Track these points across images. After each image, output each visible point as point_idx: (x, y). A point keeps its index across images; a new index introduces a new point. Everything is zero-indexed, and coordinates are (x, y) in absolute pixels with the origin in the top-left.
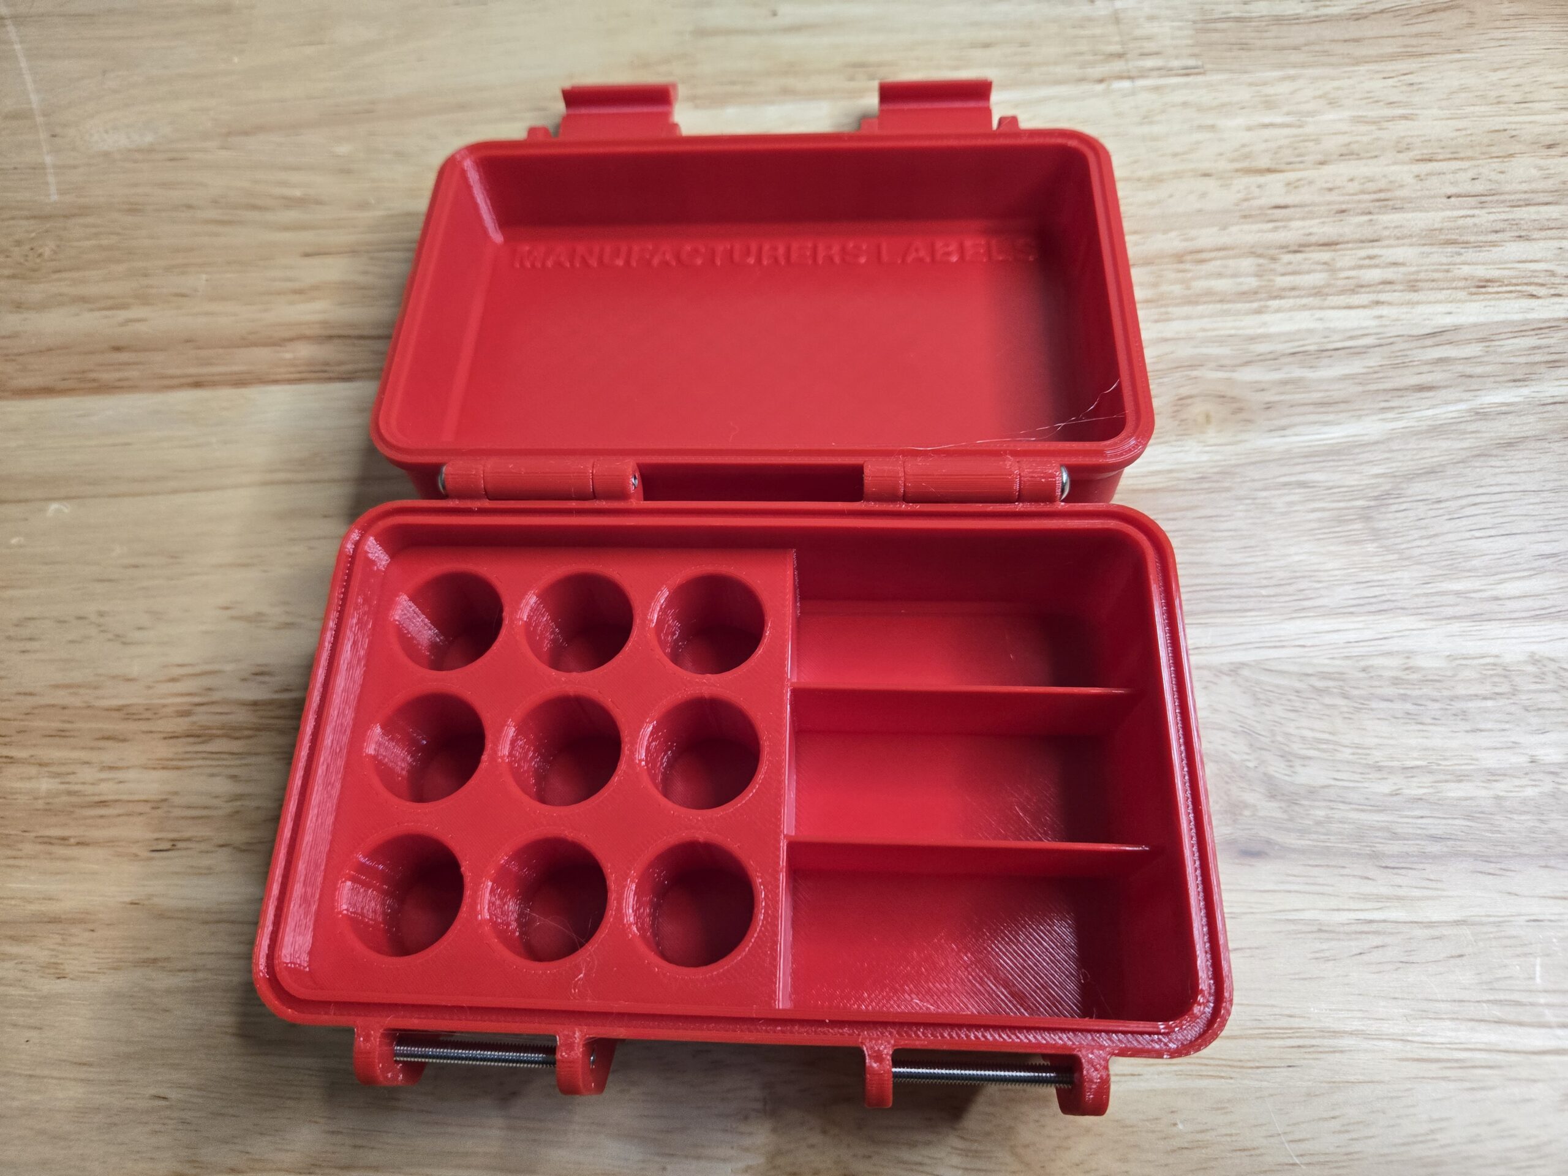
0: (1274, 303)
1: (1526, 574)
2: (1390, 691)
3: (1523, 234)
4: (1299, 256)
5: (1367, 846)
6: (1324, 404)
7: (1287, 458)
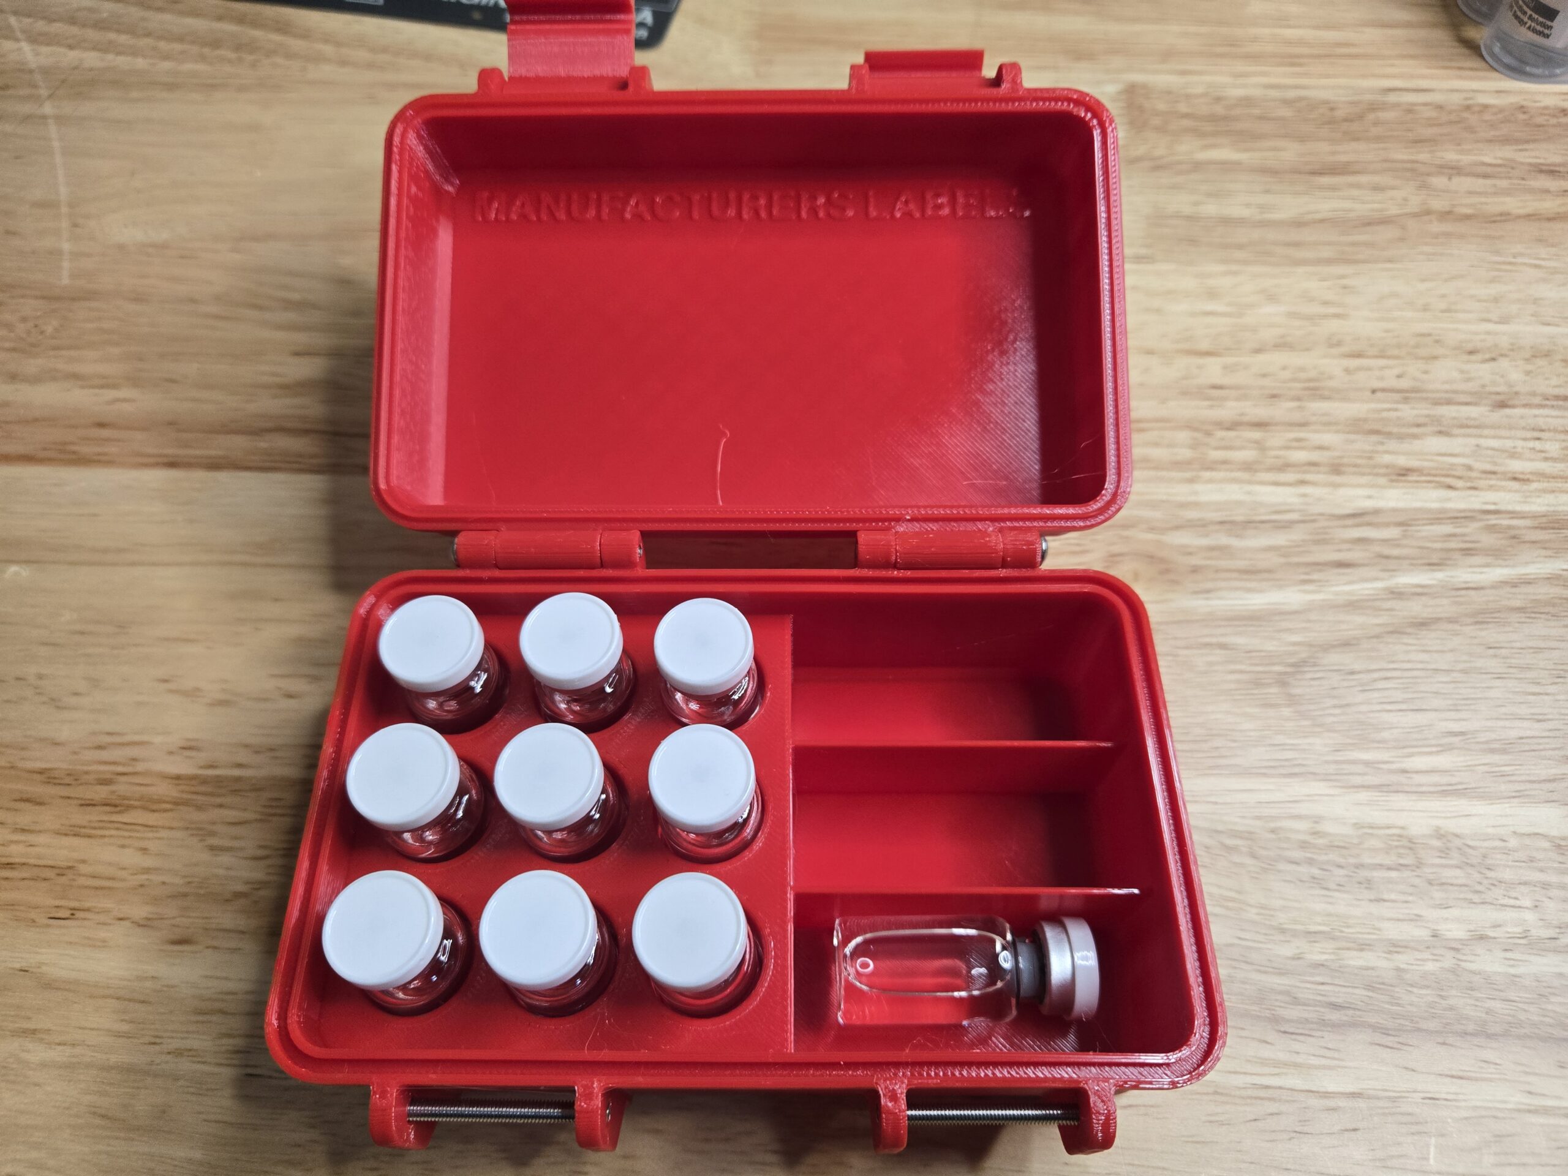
0: (1207, 474)
1: (1434, 749)
2: (1297, 854)
3: (1443, 429)
4: (1231, 434)
5: (1267, 1009)
6: (1249, 572)
7: (1211, 620)
